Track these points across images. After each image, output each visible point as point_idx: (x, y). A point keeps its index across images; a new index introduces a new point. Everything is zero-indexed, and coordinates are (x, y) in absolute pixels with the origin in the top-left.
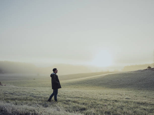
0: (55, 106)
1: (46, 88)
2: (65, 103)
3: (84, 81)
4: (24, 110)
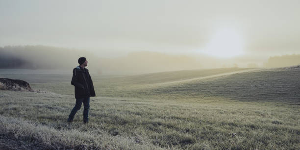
0: (132, 133)
1: (115, 98)
2: (150, 129)
3: (189, 86)
4: (74, 140)
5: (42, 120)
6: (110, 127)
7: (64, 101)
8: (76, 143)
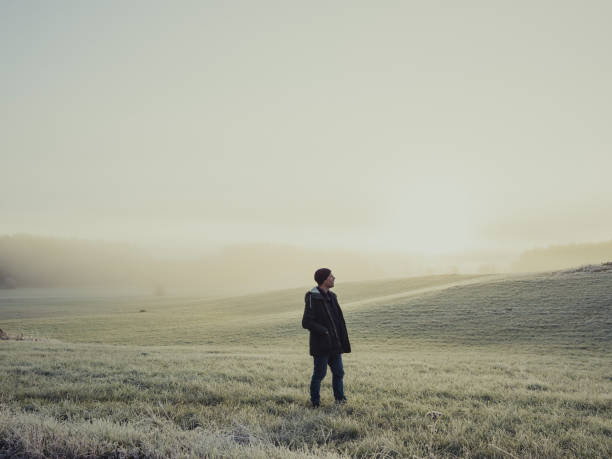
0: (229, 422)
1: (194, 348)
2: (271, 411)
4: (96, 442)
5: (26, 402)
6: (182, 411)
7: (77, 358)
8: (102, 449)
